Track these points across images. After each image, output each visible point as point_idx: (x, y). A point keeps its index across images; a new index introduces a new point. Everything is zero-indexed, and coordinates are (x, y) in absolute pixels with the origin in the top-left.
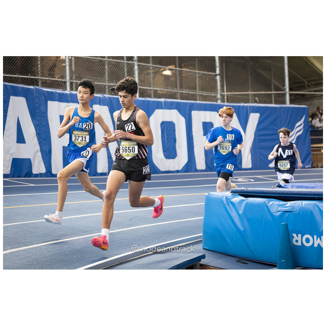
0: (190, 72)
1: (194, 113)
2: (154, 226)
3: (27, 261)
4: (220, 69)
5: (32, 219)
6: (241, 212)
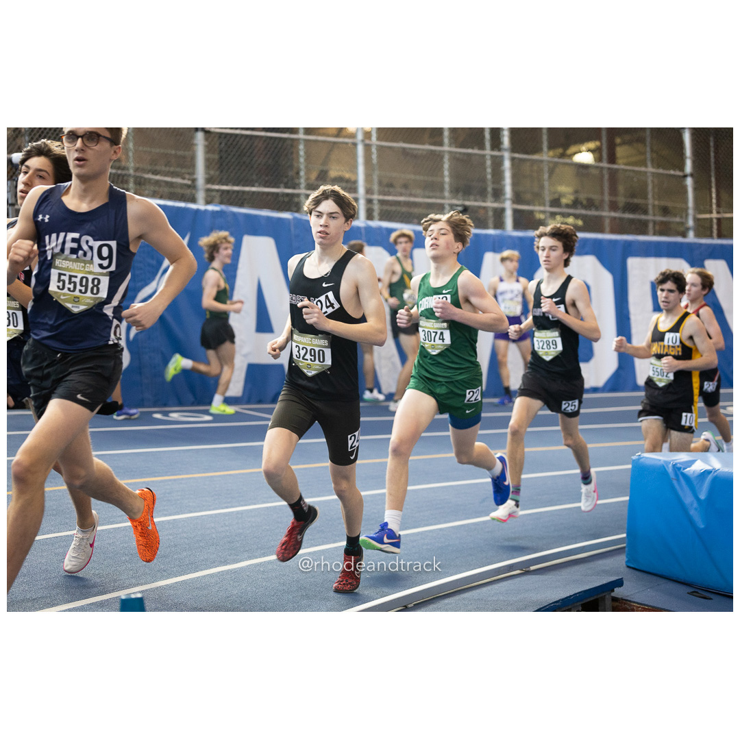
0: (626, 170)
1: (633, 263)
2: (530, 514)
3: (279, 583)
4: (694, 162)
6: (702, 496)
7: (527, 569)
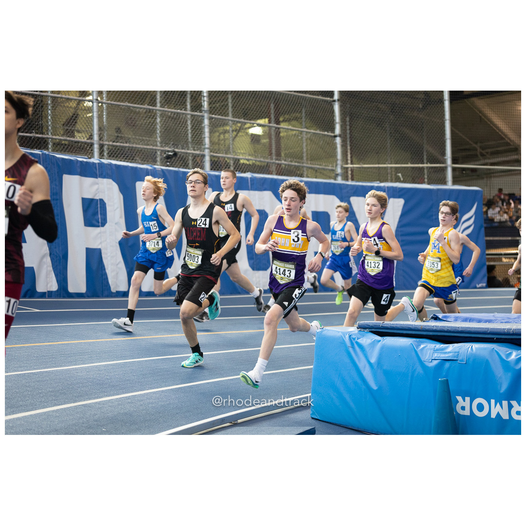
0: (294, 130)
4: (341, 126)
5: (35, 367)
6: (373, 360)
7: (236, 422)
